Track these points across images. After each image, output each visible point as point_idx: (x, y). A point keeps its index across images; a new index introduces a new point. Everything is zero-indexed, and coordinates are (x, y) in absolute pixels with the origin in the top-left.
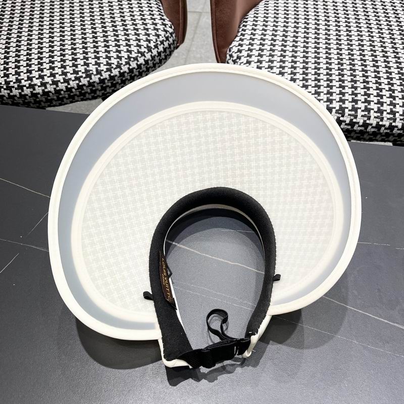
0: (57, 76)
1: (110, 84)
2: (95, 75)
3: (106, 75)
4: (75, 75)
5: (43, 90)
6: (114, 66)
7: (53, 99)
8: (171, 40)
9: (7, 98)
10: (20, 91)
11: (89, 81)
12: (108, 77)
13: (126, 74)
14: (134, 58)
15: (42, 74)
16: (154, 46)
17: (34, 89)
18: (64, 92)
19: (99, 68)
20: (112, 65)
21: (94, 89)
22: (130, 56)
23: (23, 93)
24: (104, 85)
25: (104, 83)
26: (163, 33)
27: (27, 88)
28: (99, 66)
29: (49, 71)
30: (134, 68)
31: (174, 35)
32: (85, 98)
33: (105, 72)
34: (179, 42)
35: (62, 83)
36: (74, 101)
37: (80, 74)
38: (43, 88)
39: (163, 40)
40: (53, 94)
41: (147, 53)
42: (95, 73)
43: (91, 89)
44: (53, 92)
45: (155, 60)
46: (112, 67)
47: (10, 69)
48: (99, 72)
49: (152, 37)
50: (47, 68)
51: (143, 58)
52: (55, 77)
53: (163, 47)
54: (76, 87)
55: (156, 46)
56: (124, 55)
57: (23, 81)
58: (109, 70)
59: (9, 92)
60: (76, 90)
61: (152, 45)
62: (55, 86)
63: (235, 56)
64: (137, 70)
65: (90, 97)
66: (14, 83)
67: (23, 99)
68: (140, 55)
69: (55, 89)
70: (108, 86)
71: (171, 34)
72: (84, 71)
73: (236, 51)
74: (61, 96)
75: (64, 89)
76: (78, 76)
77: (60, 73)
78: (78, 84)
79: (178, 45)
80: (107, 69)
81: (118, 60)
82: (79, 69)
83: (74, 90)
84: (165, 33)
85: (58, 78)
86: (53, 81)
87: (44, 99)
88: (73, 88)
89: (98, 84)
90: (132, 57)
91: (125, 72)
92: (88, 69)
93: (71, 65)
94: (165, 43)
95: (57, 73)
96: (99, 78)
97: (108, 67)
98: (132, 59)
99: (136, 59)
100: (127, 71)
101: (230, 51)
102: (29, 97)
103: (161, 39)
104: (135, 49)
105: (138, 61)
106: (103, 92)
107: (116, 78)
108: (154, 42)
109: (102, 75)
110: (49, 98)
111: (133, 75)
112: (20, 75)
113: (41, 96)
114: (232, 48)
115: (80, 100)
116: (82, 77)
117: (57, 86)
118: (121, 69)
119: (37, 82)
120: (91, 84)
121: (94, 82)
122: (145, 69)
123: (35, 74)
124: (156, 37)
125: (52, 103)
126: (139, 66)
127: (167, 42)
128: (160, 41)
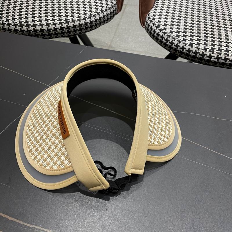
0: (49, 21)
1: (79, 29)
2: (71, 22)
3: (77, 23)
4: (59, 21)
5: (41, 28)
6: (82, 19)
7: (46, 34)
8: (114, 8)
9: (19, 31)
10: (27, 28)
11: (67, 26)
12: (78, 24)
13: (88, 24)
14: (93, 15)
15: (41, 19)
16: (105, 10)
17: (36, 27)
18: (53, 30)
19: (73, 19)
20: (81, 18)
21: (70, 30)
22: (91, 14)
23: (29, 29)
24: (76, 29)
25: (76, 28)
26: (110, 3)
27: (32, 26)
28: (74, 18)
29: (44, 18)
30: (93, 21)
31: (116, 6)
32: (64, 36)
33: (77, 21)
34: (118, 10)
35: (52, 25)
36: (57, 36)
37: (63, 21)
38: (41, 27)
39: (110, 7)
40: (46, 31)
41: (101, 13)
42: (71, 21)
43: (68, 31)
44: (46, 30)
45: (105, 18)
46: (81, 19)
47: (22, 15)
48: (73, 21)
49: (104, 5)
50: (44, 16)
51: (98, 16)
52: (48, 21)
53: (110, 12)
54: (59, 28)
55: (106, 10)
56: (88, 13)
57: (29, 22)
58: (79, 20)
59: (21, 28)
60: (59, 30)
61: (104, 9)
62: (47, 27)
63: (152, 18)
64: (95, 23)
65: (67, 35)
66: (24, 23)
67: (29, 33)
68: (97, 14)
69: (47, 28)
70: (77, 30)
71: (115, 4)
72: (65, 19)
73: (152, 15)
74: (50, 33)
75: (53, 29)
76: (61, 22)
77: (51, 19)
78: (61, 27)
79: (118, 12)
80: (78, 19)
81: (85, 15)
82: (62, 18)
83: (58, 30)
84: (111, 3)
85: (50, 22)
86: (47, 23)
87: (40, 34)
88: (58, 28)
89: (72, 28)
90: (92, 15)
91: (88, 23)
92: (67, 18)
93: (58, 16)
94: (111, 9)
95: (49, 19)
96: (73, 25)
97: (79, 18)
98: (92, 16)
99: (94, 16)
100: (89, 22)
101: (149, 15)
102: (33, 32)
103: (109, 6)
104: (94, 10)
105: (95, 17)
106: (74, 33)
107: (83, 25)
108: (105, 8)
109: (75, 23)
110: (44, 33)
111: (92, 25)
112: (28, 19)
113: (39, 31)
114: (150, 14)
115: (61, 36)
116: (63, 22)
117: (49, 27)
118: (86, 21)
119: (38, 23)
120: (68, 28)
121: (70, 26)
122: (99, 22)
123: (37, 19)
124: (107, 5)
125: (45, 37)
126: (96, 20)
127: (112, 9)
128: (109, 8)
